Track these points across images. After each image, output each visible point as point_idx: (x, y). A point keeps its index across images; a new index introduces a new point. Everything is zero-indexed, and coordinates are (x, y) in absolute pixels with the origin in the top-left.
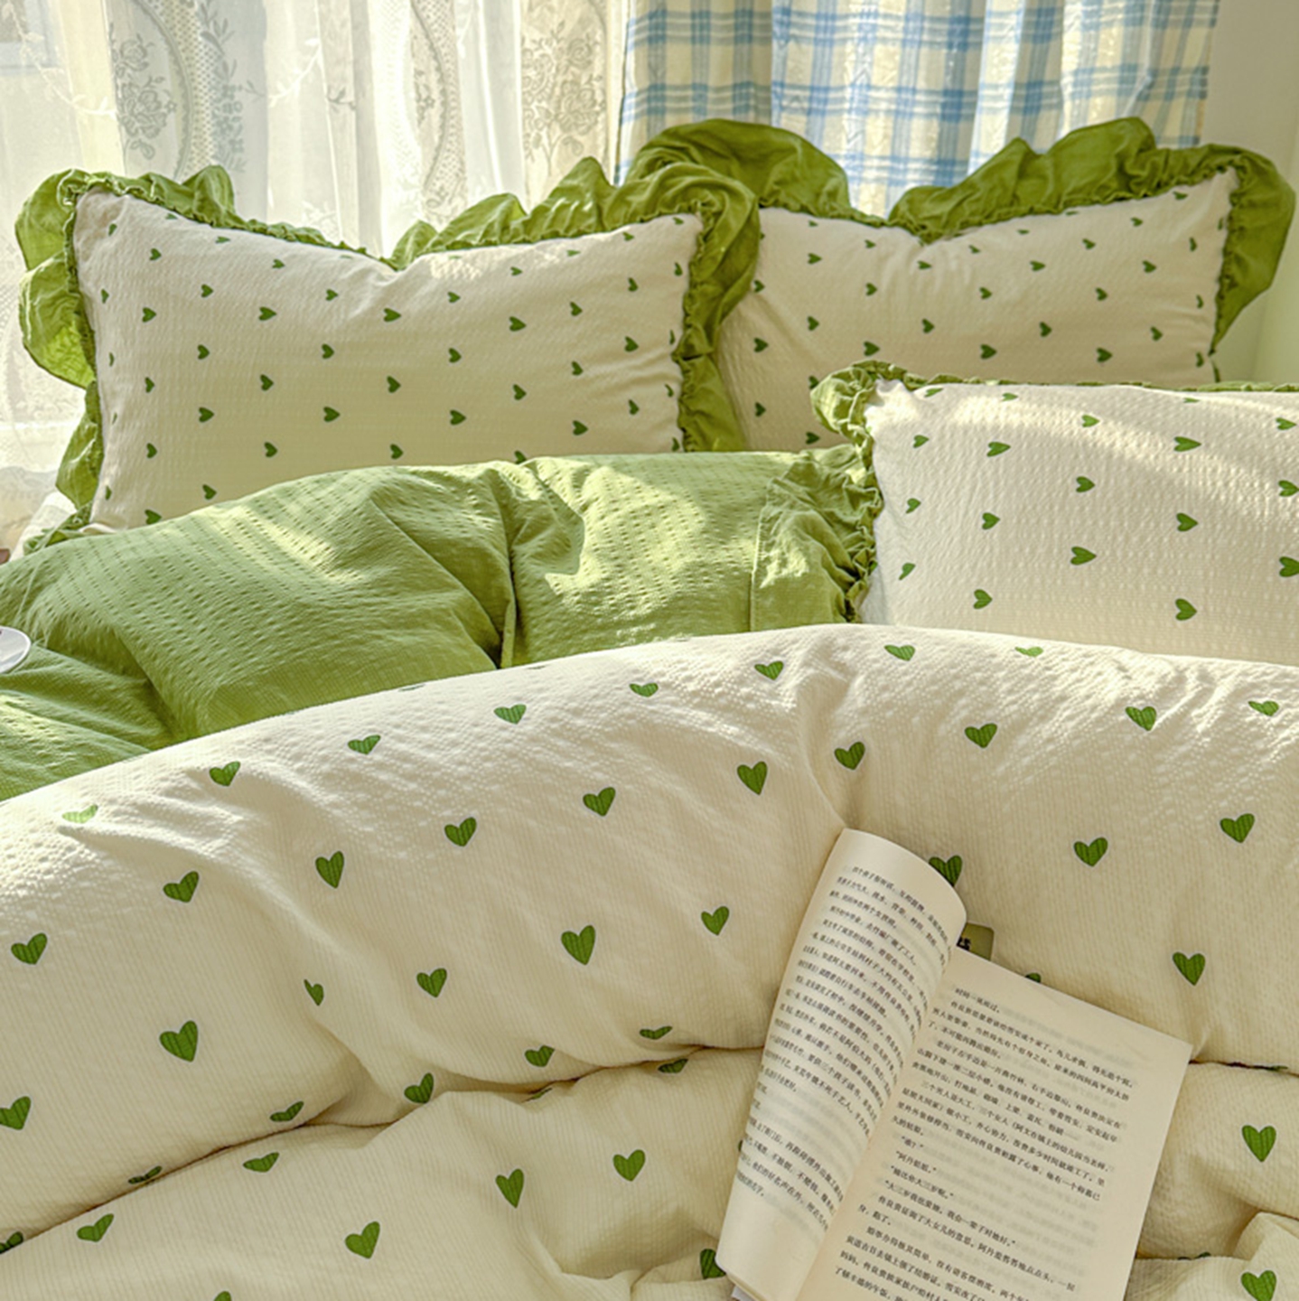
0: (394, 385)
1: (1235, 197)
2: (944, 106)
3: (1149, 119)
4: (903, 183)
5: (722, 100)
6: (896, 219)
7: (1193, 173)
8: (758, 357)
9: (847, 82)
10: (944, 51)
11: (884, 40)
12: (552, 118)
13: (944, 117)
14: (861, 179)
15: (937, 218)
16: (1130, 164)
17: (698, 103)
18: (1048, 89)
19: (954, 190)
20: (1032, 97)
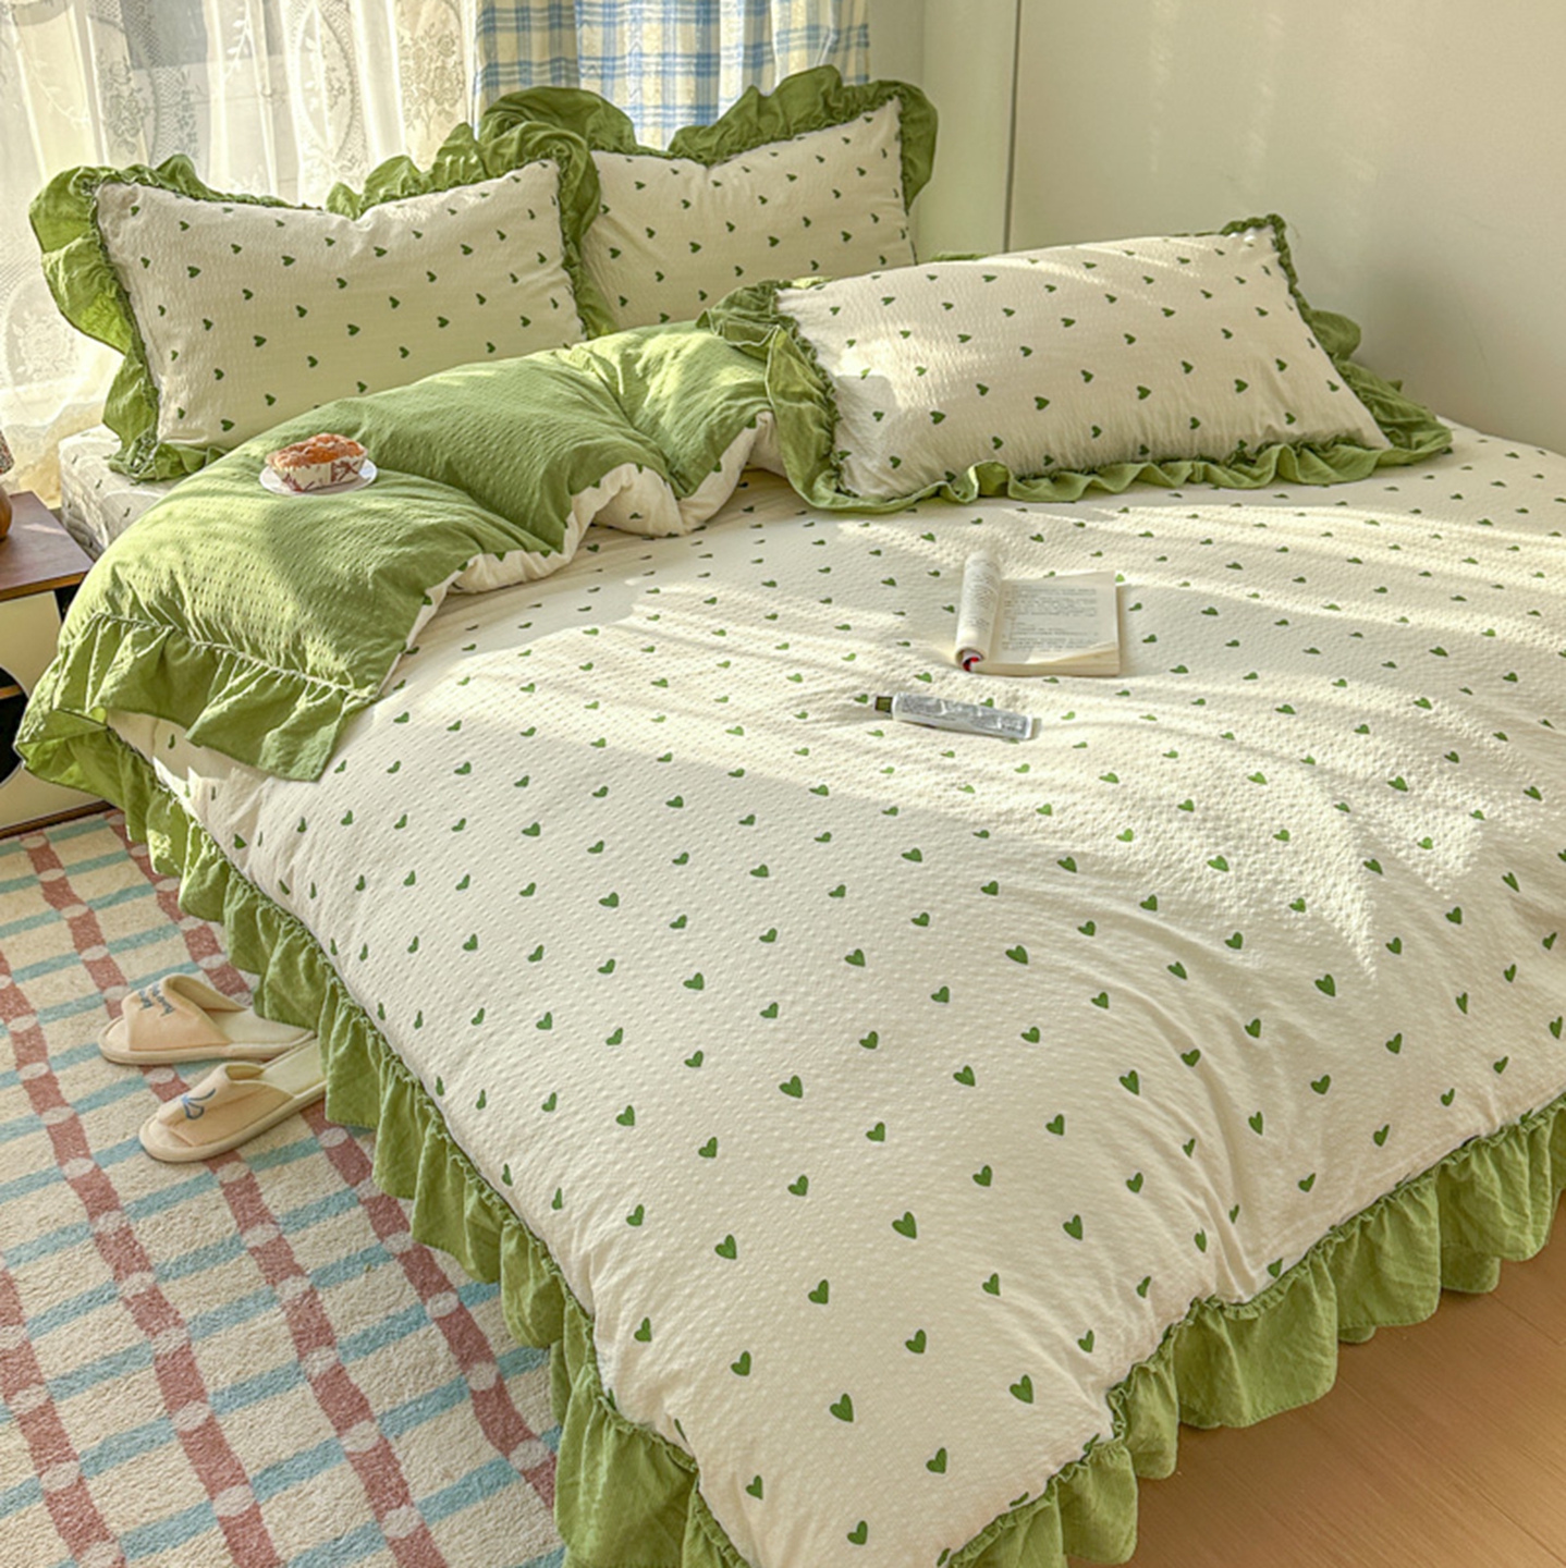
1: (901, 117)
2: (697, 65)
3: (837, 66)
4: (674, 125)
5: (542, 73)
6: (675, 152)
7: (872, 102)
9: (627, 51)
10: (694, 25)
11: (649, 20)
12: (427, 96)
13: (698, 74)
14: (643, 125)
15: (709, 149)
16: (830, 100)
17: (524, 76)
18: (766, 49)
19: (714, 128)
20: (757, 54)
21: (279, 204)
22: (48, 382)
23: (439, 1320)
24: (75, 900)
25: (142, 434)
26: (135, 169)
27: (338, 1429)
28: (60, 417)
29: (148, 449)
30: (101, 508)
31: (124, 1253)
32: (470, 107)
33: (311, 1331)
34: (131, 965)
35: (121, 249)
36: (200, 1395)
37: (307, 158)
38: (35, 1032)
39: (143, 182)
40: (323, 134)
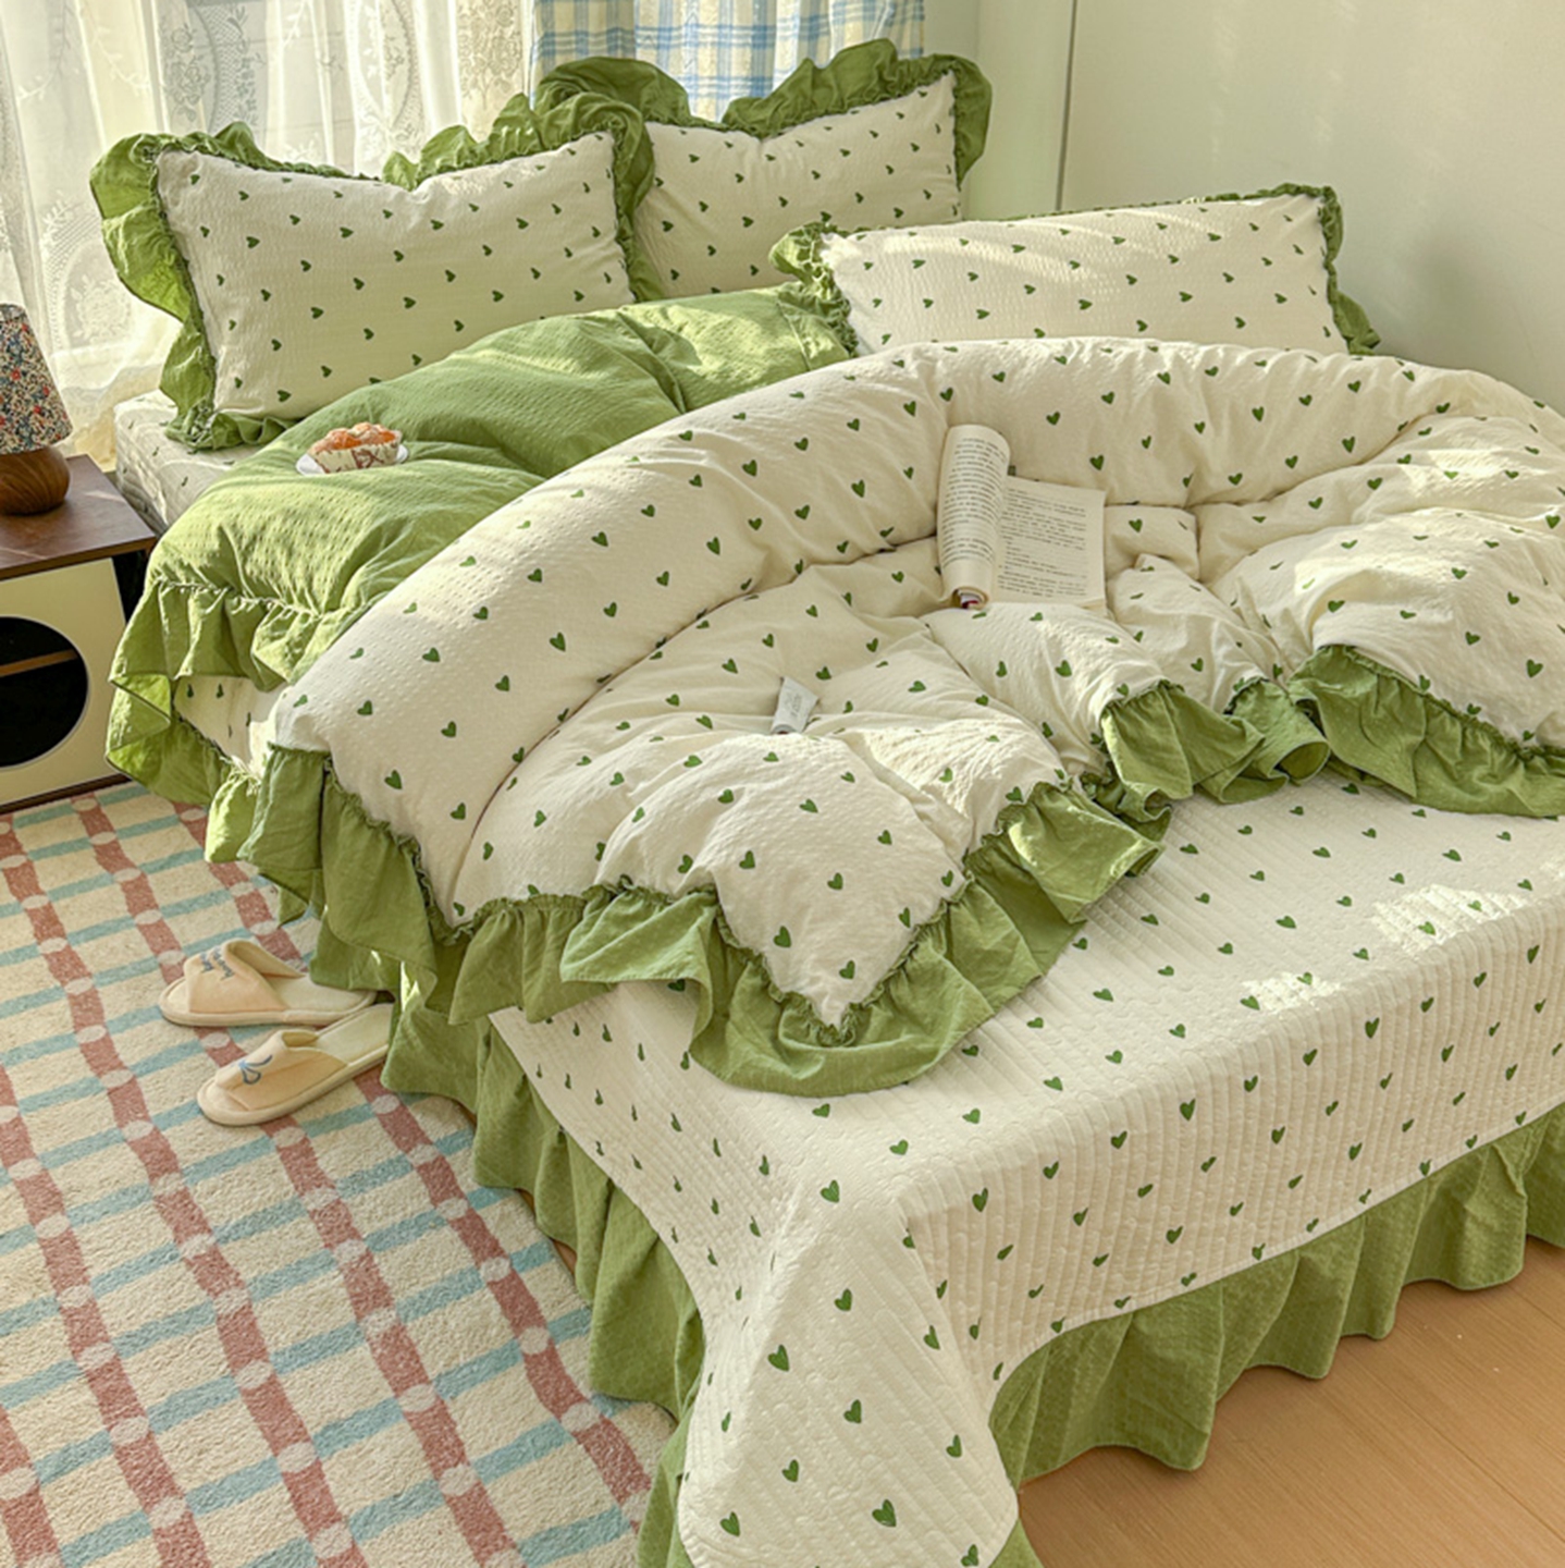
0: (451, 277)
1: (956, 92)
2: (753, 37)
3: (893, 40)
4: (727, 96)
5: (598, 43)
6: (729, 124)
7: (927, 77)
8: (666, 235)
9: (684, 19)
12: (484, 65)
13: (754, 46)
14: (697, 95)
15: (762, 121)
16: (885, 73)
17: (580, 46)
18: (822, 21)
19: (768, 100)
20: (813, 27)
21: (337, 174)
22: (107, 346)
23: (492, 1284)
24: (128, 864)
25: (198, 402)
26: (195, 137)
27: (395, 1390)
28: (116, 380)
29: (205, 418)
30: (158, 476)
31: (184, 1215)
32: (526, 77)
33: (369, 1293)
34: (185, 929)
35: (181, 217)
36: (261, 1354)
37: (363, 125)
38: (91, 995)
39: (203, 150)
40: (379, 100)
